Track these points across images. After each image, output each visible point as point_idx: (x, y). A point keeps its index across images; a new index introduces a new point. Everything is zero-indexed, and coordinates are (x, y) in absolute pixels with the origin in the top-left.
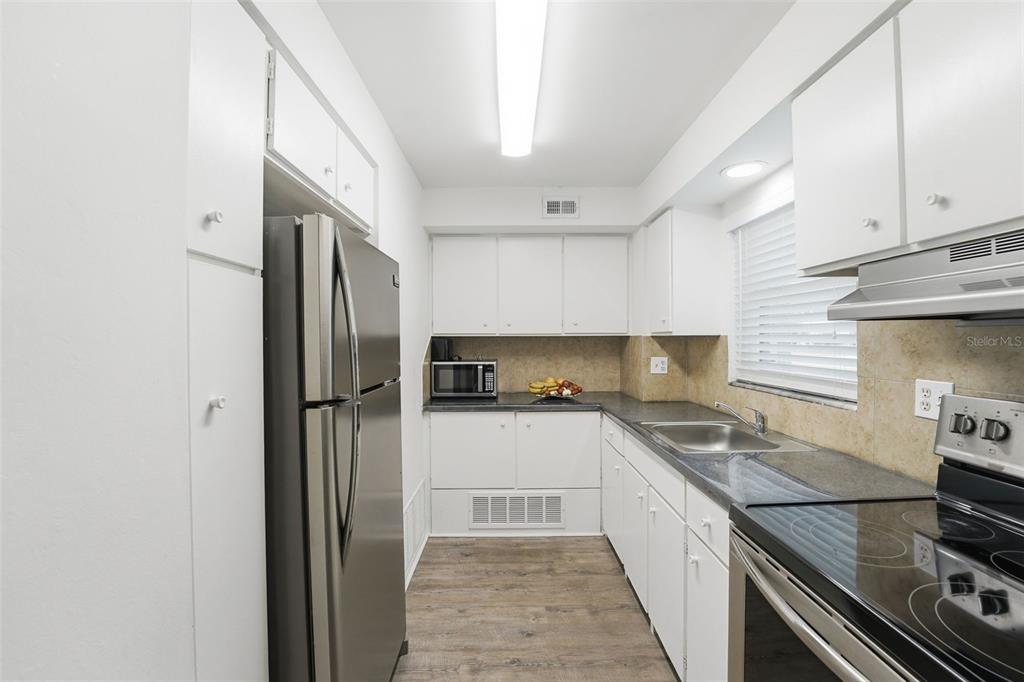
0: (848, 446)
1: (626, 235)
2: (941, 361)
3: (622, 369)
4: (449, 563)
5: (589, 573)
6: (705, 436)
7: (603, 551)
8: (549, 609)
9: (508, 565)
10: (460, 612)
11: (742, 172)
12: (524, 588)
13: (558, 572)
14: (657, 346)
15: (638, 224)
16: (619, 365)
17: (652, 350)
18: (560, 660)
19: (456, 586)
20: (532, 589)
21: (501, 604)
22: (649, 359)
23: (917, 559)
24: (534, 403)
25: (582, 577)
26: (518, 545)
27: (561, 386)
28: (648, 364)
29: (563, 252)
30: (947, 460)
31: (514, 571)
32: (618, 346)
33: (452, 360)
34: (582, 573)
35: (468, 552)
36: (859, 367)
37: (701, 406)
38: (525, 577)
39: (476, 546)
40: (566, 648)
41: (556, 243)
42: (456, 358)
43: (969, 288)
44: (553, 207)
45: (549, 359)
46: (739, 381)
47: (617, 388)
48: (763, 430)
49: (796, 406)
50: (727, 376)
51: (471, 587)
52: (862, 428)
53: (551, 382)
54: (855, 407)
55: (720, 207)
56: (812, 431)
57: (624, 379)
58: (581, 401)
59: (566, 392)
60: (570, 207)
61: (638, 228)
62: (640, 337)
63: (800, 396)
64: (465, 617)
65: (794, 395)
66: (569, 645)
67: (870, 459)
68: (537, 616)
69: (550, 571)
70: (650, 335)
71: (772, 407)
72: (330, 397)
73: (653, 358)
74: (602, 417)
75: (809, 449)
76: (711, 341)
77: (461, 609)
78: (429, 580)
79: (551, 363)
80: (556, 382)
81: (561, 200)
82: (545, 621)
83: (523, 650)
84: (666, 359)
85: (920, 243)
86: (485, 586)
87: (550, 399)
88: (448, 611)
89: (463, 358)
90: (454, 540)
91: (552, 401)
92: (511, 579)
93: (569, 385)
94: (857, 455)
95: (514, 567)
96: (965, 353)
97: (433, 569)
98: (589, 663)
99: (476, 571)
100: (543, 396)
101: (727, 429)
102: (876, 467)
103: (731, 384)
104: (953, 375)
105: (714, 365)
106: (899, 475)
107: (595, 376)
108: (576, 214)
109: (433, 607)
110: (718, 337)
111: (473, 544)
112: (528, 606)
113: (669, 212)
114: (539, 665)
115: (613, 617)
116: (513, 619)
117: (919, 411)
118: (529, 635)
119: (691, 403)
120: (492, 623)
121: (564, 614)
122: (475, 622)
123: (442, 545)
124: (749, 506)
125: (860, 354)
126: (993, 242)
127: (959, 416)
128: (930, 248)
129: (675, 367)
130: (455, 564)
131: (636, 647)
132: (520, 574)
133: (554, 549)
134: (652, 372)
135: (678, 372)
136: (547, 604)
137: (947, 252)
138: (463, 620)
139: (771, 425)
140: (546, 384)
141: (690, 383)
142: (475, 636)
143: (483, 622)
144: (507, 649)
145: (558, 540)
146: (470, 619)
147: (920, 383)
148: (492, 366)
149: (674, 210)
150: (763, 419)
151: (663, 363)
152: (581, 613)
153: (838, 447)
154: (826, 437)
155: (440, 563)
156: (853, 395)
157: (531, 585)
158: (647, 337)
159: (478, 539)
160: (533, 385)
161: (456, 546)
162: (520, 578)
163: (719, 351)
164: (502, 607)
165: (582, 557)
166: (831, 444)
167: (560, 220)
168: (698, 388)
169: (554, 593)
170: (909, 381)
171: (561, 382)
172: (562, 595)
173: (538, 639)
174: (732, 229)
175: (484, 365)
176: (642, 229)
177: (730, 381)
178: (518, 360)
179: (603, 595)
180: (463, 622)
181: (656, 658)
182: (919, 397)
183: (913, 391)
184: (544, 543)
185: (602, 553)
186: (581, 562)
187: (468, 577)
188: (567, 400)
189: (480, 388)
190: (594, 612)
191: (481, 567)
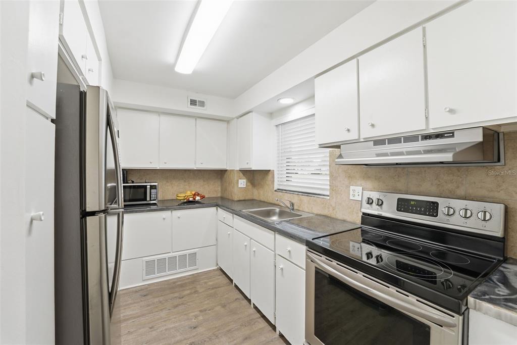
0: (325, 212)
1: (227, 121)
2: (358, 180)
3: (222, 185)
4: (135, 303)
5: (216, 288)
6: (269, 214)
7: (219, 276)
8: (201, 311)
9: (172, 295)
10: (151, 328)
11: (286, 101)
12: (185, 304)
13: (200, 291)
14: (241, 174)
15: (234, 117)
16: (220, 183)
17: (239, 176)
18: (214, 335)
19: (143, 315)
20: (189, 304)
21: (175, 316)
22: (238, 181)
23: (351, 250)
24: (179, 205)
25: (213, 291)
26: (174, 283)
27: (194, 195)
28: (238, 183)
29: (196, 125)
30: (364, 213)
31: (176, 297)
32: (220, 174)
33: (127, 183)
34: (212, 289)
35: (145, 294)
36: (330, 182)
37: (260, 201)
38: (183, 299)
39: (149, 289)
40: (216, 327)
41: (192, 121)
42: (130, 181)
43: (378, 155)
44: (193, 102)
45: (185, 181)
46: (278, 189)
47: (219, 195)
48: (293, 209)
49: (305, 198)
50: (274, 187)
51: (153, 313)
52: (331, 206)
53: (189, 193)
54: (328, 198)
55: (271, 115)
56: (312, 208)
57: (224, 190)
58: (204, 202)
59: (198, 198)
60: (202, 104)
61: (233, 119)
62: (233, 170)
63: (306, 194)
64: (154, 330)
65: (304, 194)
66: (217, 326)
67: (334, 216)
68: (196, 317)
69: (196, 292)
70: (238, 169)
71: (295, 199)
72: (103, 208)
73: (240, 180)
74: (217, 209)
75: (312, 215)
76: (267, 172)
77: (151, 326)
78: (124, 316)
79: (186, 184)
80: (191, 193)
81: (197, 99)
82: (201, 318)
83: (194, 336)
84: (245, 180)
85: (364, 139)
86: (162, 310)
87: (189, 202)
88: (142, 330)
89: (135, 182)
90: (134, 289)
91: (190, 203)
92: (176, 302)
93: (198, 195)
94: (329, 215)
95: (176, 295)
96: (366, 177)
97: (125, 309)
98: (229, 331)
99: (154, 303)
100: (185, 201)
101: (277, 210)
102: (337, 219)
103: (276, 191)
104: (363, 184)
105: (267, 183)
106: (344, 221)
107: (210, 189)
108: (205, 108)
109: (132, 330)
110: (269, 171)
111: (147, 288)
112: (189, 313)
113: (251, 113)
114: (205, 341)
115: (233, 305)
116: (183, 322)
117: (351, 198)
118: (195, 328)
119: (256, 200)
120: (172, 328)
121: (209, 311)
122: (162, 331)
123: (126, 293)
124: (313, 239)
125: (330, 177)
126: (387, 141)
127: (369, 198)
128: (367, 140)
129: (249, 184)
130: (138, 302)
131: (248, 316)
132: (180, 298)
133: (194, 280)
134: (239, 186)
135: (250, 187)
136: (200, 309)
137: (372, 142)
138: (154, 332)
139: (295, 207)
140: (187, 195)
141: (255, 192)
142: (164, 339)
143: (166, 330)
144: (185, 339)
145: (196, 275)
146: (158, 330)
147: (352, 188)
148: (155, 186)
149: (253, 113)
150: (293, 205)
151: (244, 182)
152: (218, 308)
153: (322, 213)
154: (317, 210)
155: (128, 305)
156: (328, 193)
157: (188, 302)
158: (237, 170)
159: (149, 285)
160: (179, 195)
161: (136, 292)
162: (180, 300)
163: (270, 176)
164: (175, 318)
165: (210, 281)
166: (319, 212)
167: (196, 110)
168: (259, 193)
169: (202, 302)
170: (348, 187)
171: (193, 193)
172: (206, 302)
173: (200, 328)
174: (277, 124)
175: (150, 185)
176: (236, 119)
177: (275, 189)
178: (167, 182)
179: (226, 296)
180: (154, 333)
181: (257, 318)
182: (351, 193)
183: (349, 191)
184: (188, 279)
185: (219, 277)
186: (211, 283)
187: (149, 307)
188: (198, 202)
189: (148, 199)
190: (224, 306)
191: (156, 300)
